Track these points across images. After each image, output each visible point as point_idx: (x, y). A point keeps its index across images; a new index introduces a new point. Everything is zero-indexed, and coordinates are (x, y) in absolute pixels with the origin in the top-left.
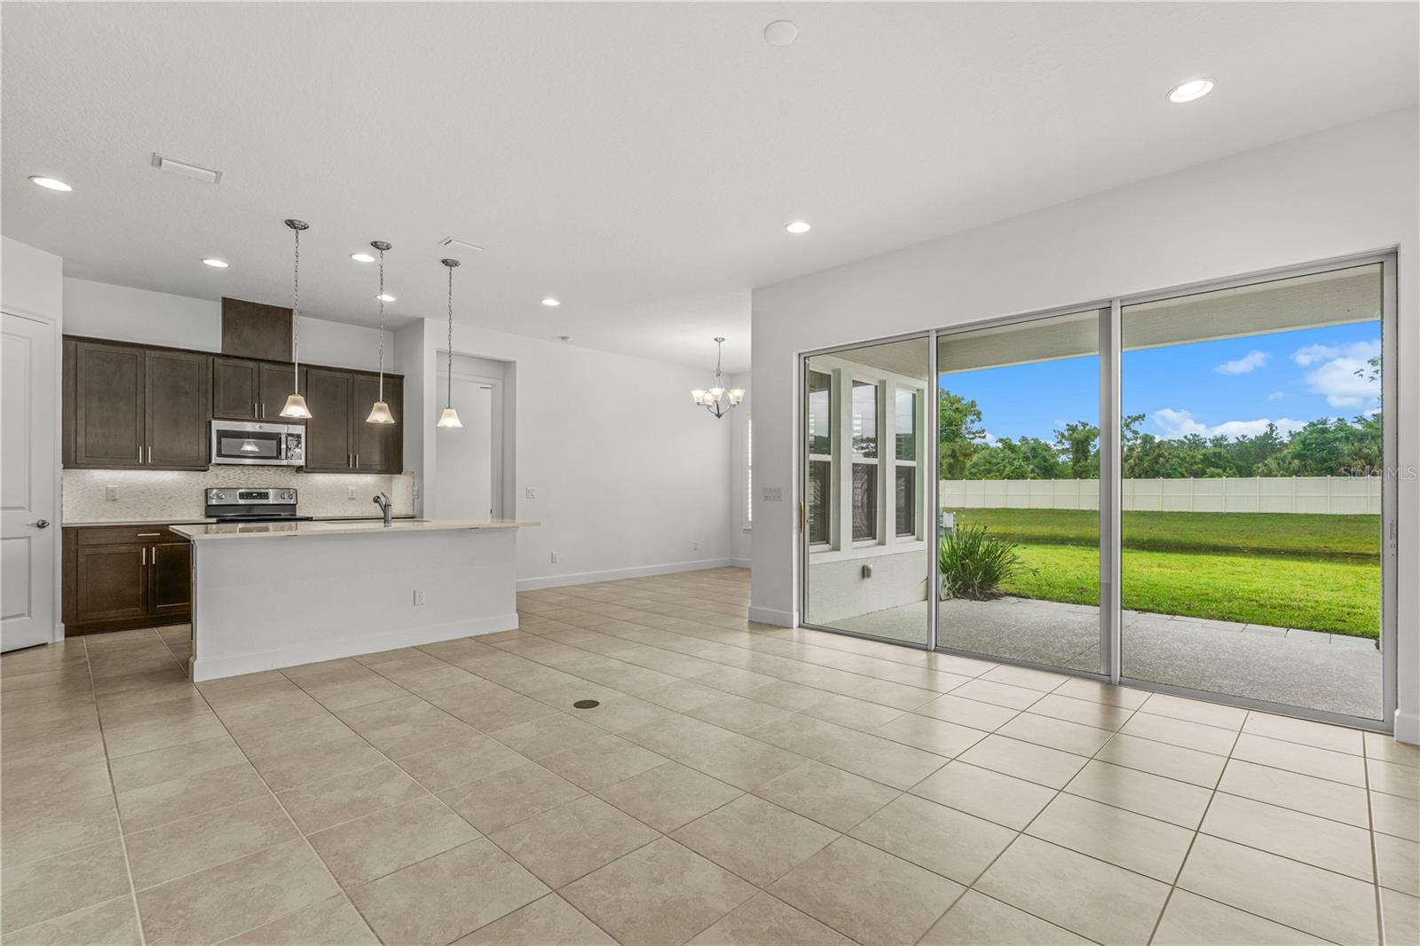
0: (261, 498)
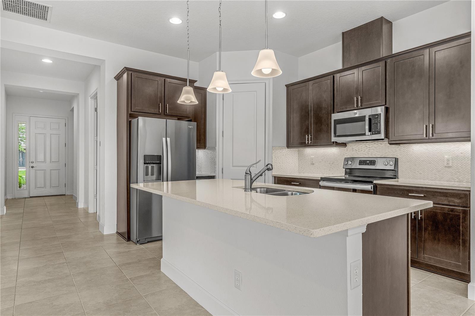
0: (371, 165)
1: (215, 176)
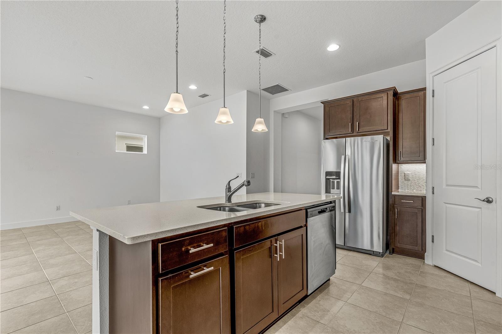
1: (426, 196)
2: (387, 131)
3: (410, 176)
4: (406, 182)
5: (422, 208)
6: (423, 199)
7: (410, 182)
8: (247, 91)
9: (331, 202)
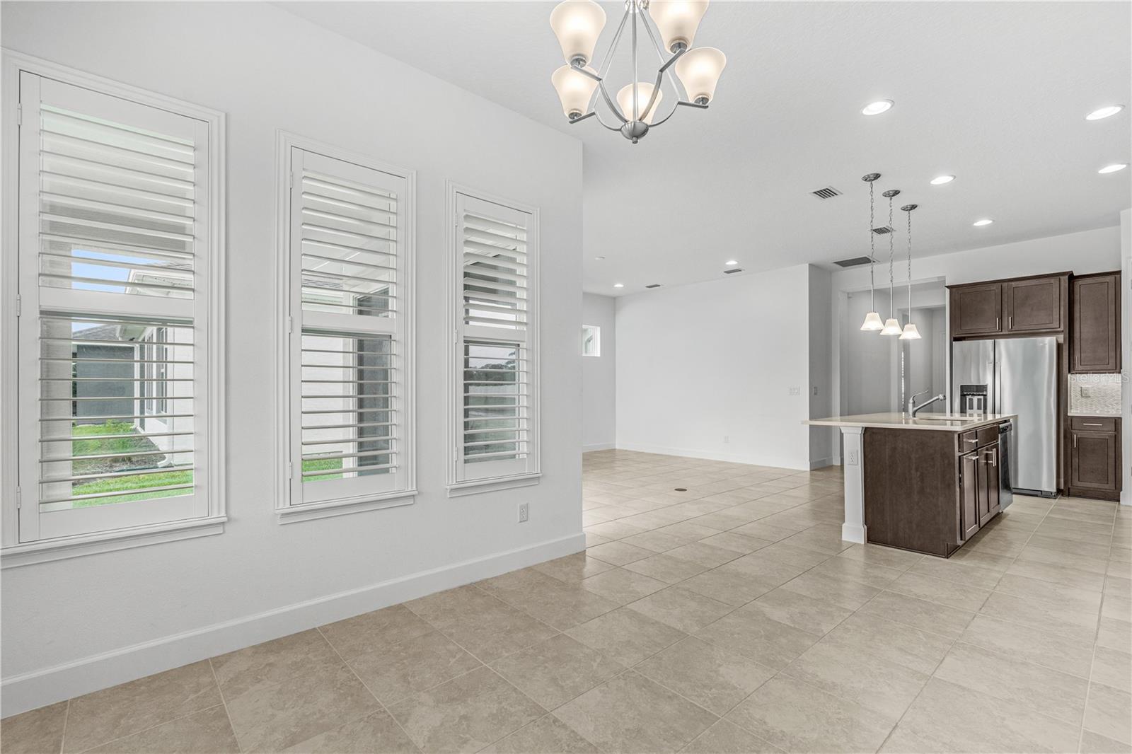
1: (1121, 418)
2: (1059, 329)
3: (1091, 391)
4: (1084, 400)
5: (1116, 433)
6: (1117, 422)
7: (1090, 400)
8: (810, 265)
9: (1005, 422)
